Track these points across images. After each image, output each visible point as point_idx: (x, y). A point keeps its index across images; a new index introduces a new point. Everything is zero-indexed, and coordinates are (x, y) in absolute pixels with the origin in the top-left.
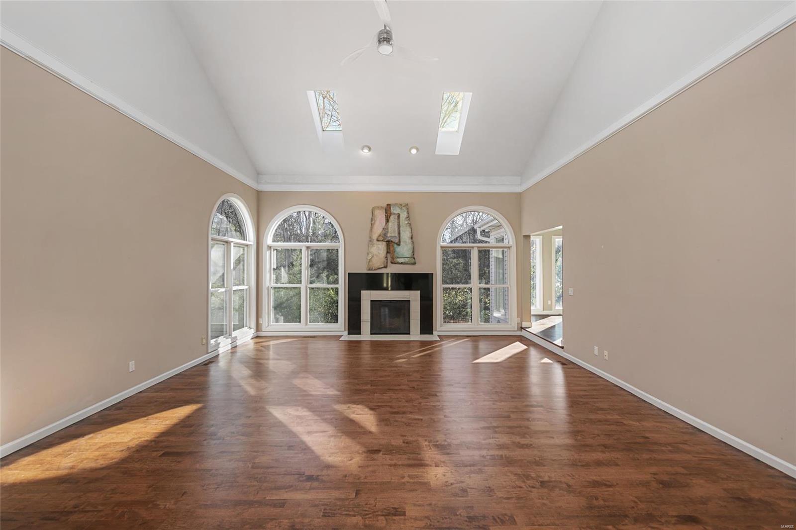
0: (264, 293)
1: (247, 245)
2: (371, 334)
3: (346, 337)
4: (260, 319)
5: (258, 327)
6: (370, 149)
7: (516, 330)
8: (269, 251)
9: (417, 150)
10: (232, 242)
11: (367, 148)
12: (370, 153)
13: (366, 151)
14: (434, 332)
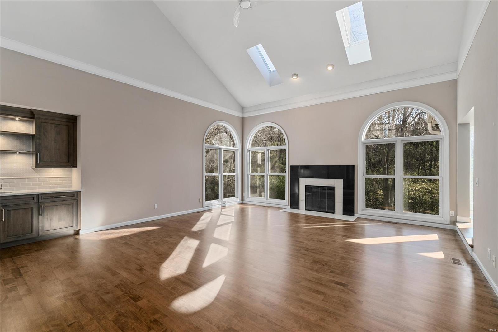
0: (246, 178)
1: (236, 150)
2: (306, 210)
3: (289, 209)
4: (244, 193)
5: (242, 198)
6: (297, 75)
7: (449, 223)
8: (249, 153)
9: (333, 66)
10: (222, 148)
11: (296, 76)
12: (298, 78)
13: (295, 77)
14: (355, 214)
